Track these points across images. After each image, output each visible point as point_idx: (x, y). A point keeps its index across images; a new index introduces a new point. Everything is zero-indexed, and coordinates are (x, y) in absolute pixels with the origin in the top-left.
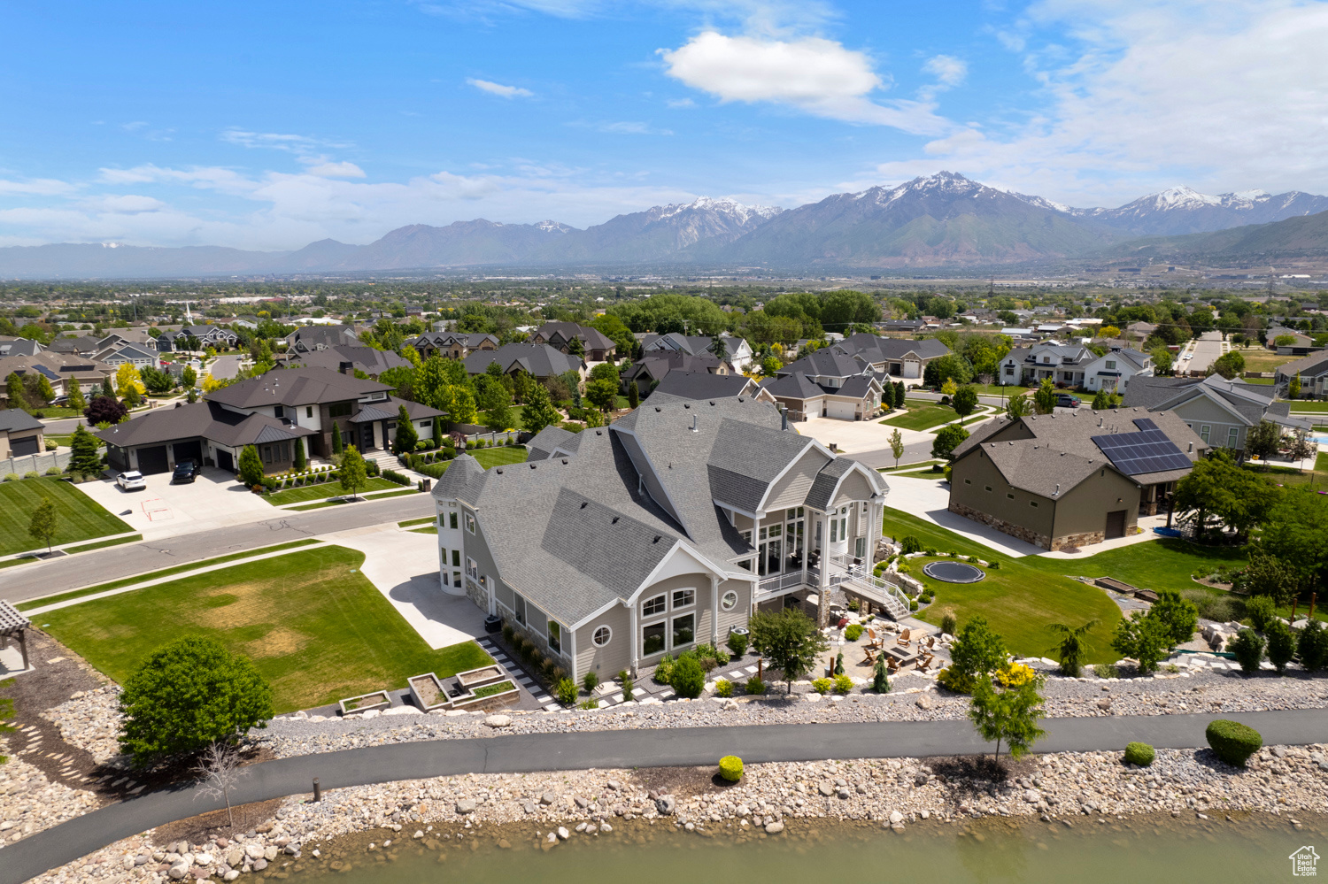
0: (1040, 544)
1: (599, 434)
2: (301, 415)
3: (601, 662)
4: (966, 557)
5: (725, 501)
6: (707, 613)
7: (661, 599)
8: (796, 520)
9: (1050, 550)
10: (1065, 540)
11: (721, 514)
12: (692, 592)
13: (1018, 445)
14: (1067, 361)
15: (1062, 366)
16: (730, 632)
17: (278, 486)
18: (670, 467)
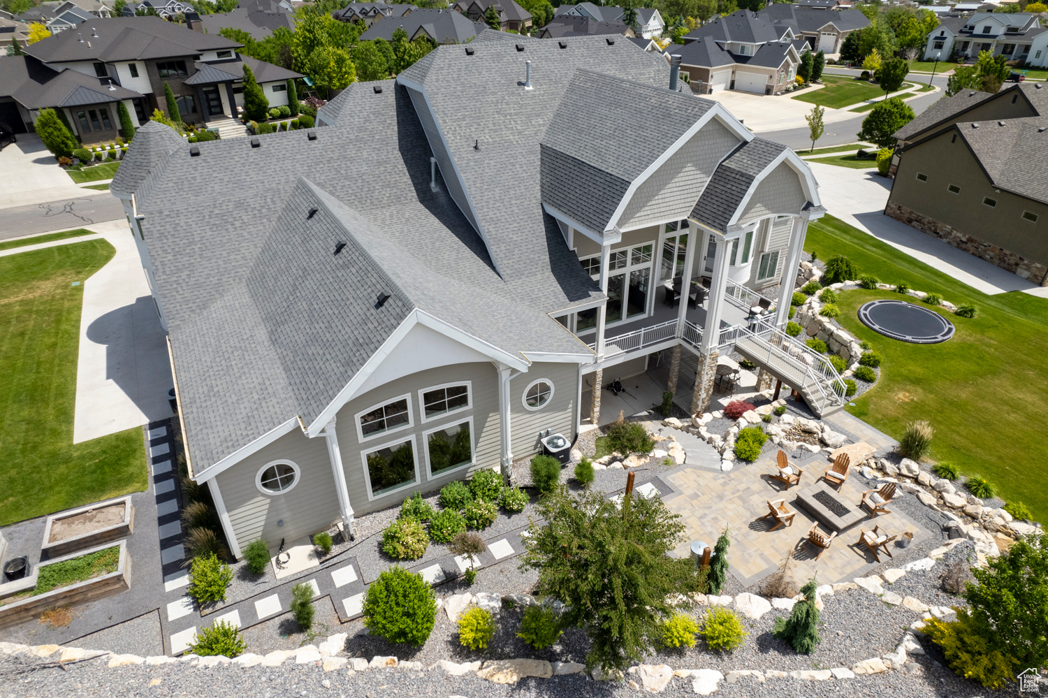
0: (1026, 274)
1: (378, 91)
2: (123, 73)
3: (286, 516)
4: (922, 294)
5: (559, 207)
6: (493, 418)
7: (402, 405)
8: (679, 233)
9: (1041, 285)
11: (554, 230)
12: (464, 389)
13: (1012, 126)
14: (1012, 31)
15: (1004, 38)
16: (539, 441)
17: (98, 158)
18: (476, 148)
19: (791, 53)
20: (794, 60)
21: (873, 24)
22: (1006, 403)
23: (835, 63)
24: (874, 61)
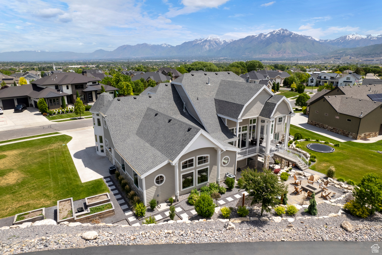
0: (351, 137)
1: (166, 85)
2: (64, 88)
3: (160, 193)
4: (323, 142)
5: (223, 114)
6: (215, 168)
7: (192, 160)
8: (252, 125)
9: (356, 139)
10: (363, 135)
11: (221, 121)
12: (207, 157)
13: (339, 97)
14: (332, 78)
15: (330, 80)
16: (226, 176)
17: (54, 113)
18: (197, 99)
19: (269, 83)
20: (271, 85)
21: (292, 75)
22: (353, 165)
23: (282, 87)
24: (294, 86)
